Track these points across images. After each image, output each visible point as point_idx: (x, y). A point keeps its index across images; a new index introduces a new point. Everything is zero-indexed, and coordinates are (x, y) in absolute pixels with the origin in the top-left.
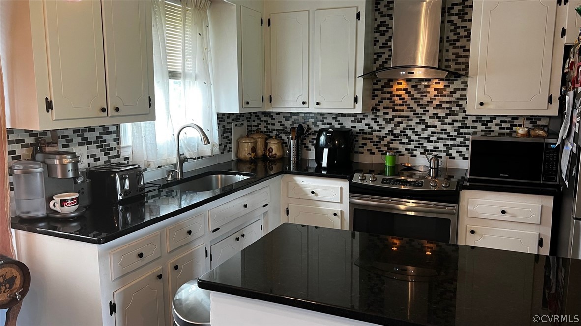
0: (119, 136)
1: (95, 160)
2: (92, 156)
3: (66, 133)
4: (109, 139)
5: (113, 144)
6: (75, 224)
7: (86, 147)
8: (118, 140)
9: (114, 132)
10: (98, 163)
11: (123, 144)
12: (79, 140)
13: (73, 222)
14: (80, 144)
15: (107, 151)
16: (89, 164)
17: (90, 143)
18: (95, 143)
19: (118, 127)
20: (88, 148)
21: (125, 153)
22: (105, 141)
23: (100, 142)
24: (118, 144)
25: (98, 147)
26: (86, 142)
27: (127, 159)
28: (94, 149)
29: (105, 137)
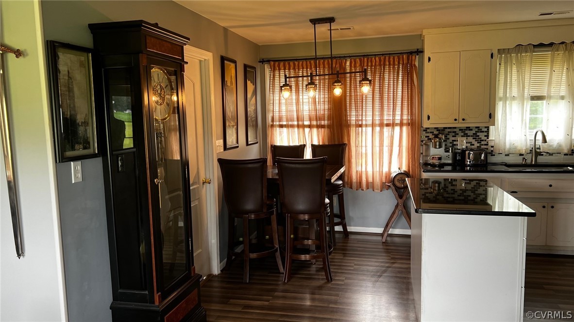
0: (488, 134)
1: (471, 145)
2: (469, 143)
3: (455, 130)
4: (482, 136)
5: (484, 138)
7: (466, 138)
8: (487, 136)
9: (486, 132)
10: (473, 147)
11: (491, 138)
12: (463, 134)
14: (462, 136)
15: (480, 141)
16: (467, 147)
17: (469, 136)
18: (471, 136)
19: (488, 128)
20: (467, 139)
21: (490, 144)
22: (479, 136)
23: (475, 136)
24: (488, 138)
25: (473, 139)
26: (466, 135)
27: (492, 147)
28: (471, 139)
29: (478, 134)
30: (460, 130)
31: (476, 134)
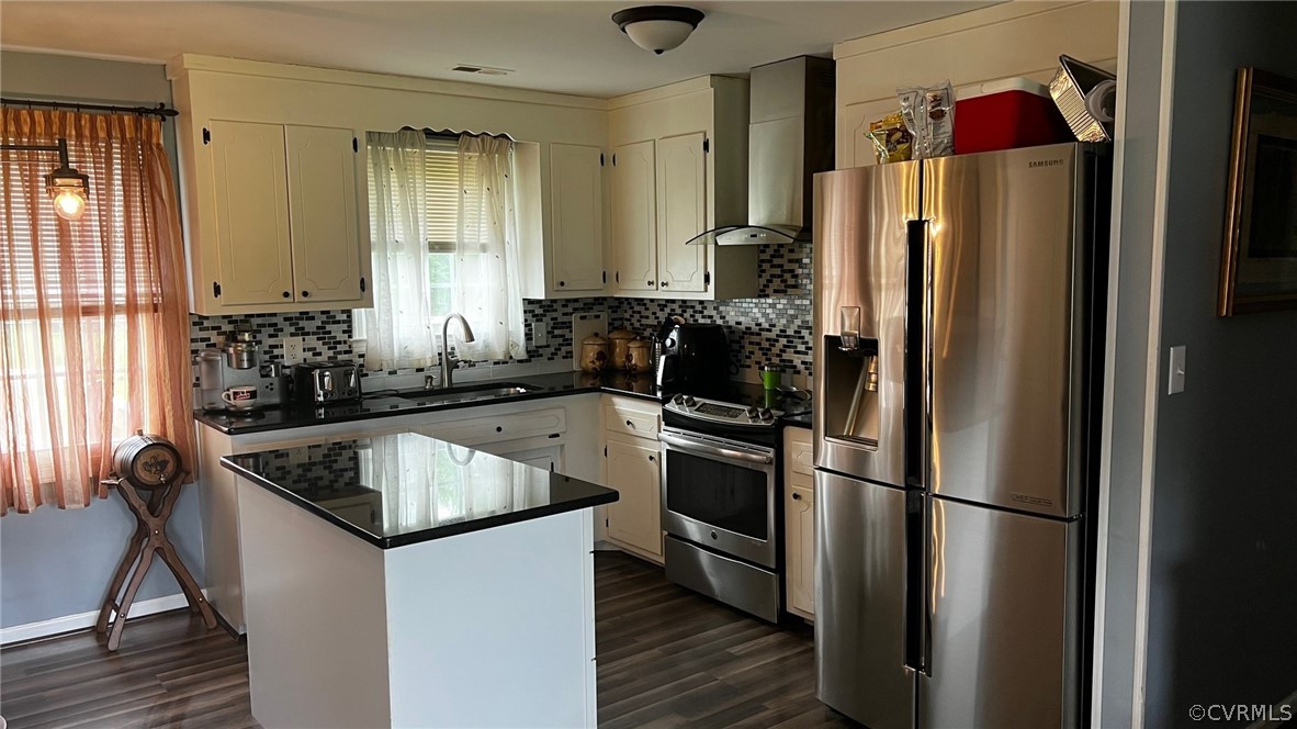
0: (350, 326)
1: (314, 355)
2: (309, 350)
3: (274, 320)
4: (336, 331)
5: (342, 337)
6: (249, 420)
7: (301, 338)
8: (349, 332)
9: (344, 322)
10: (319, 359)
11: (356, 336)
12: (293, 330)
13: (249, 417)
14: (292, 335)
15: (333, 344)
16: (305, 360)
17: (308, 334)
18: (314, 334)
19: (349, 313)
20: (304, 340)
21: (358, 349)
22: (330, 332)
23: (322, 333)
24: (350, 337)
25: (318, 339)
26: (301, 332)
27: (362, 356)
28: (312, 341)
29: (328, 328)
30: (286, 319)
31: (325, 328)
